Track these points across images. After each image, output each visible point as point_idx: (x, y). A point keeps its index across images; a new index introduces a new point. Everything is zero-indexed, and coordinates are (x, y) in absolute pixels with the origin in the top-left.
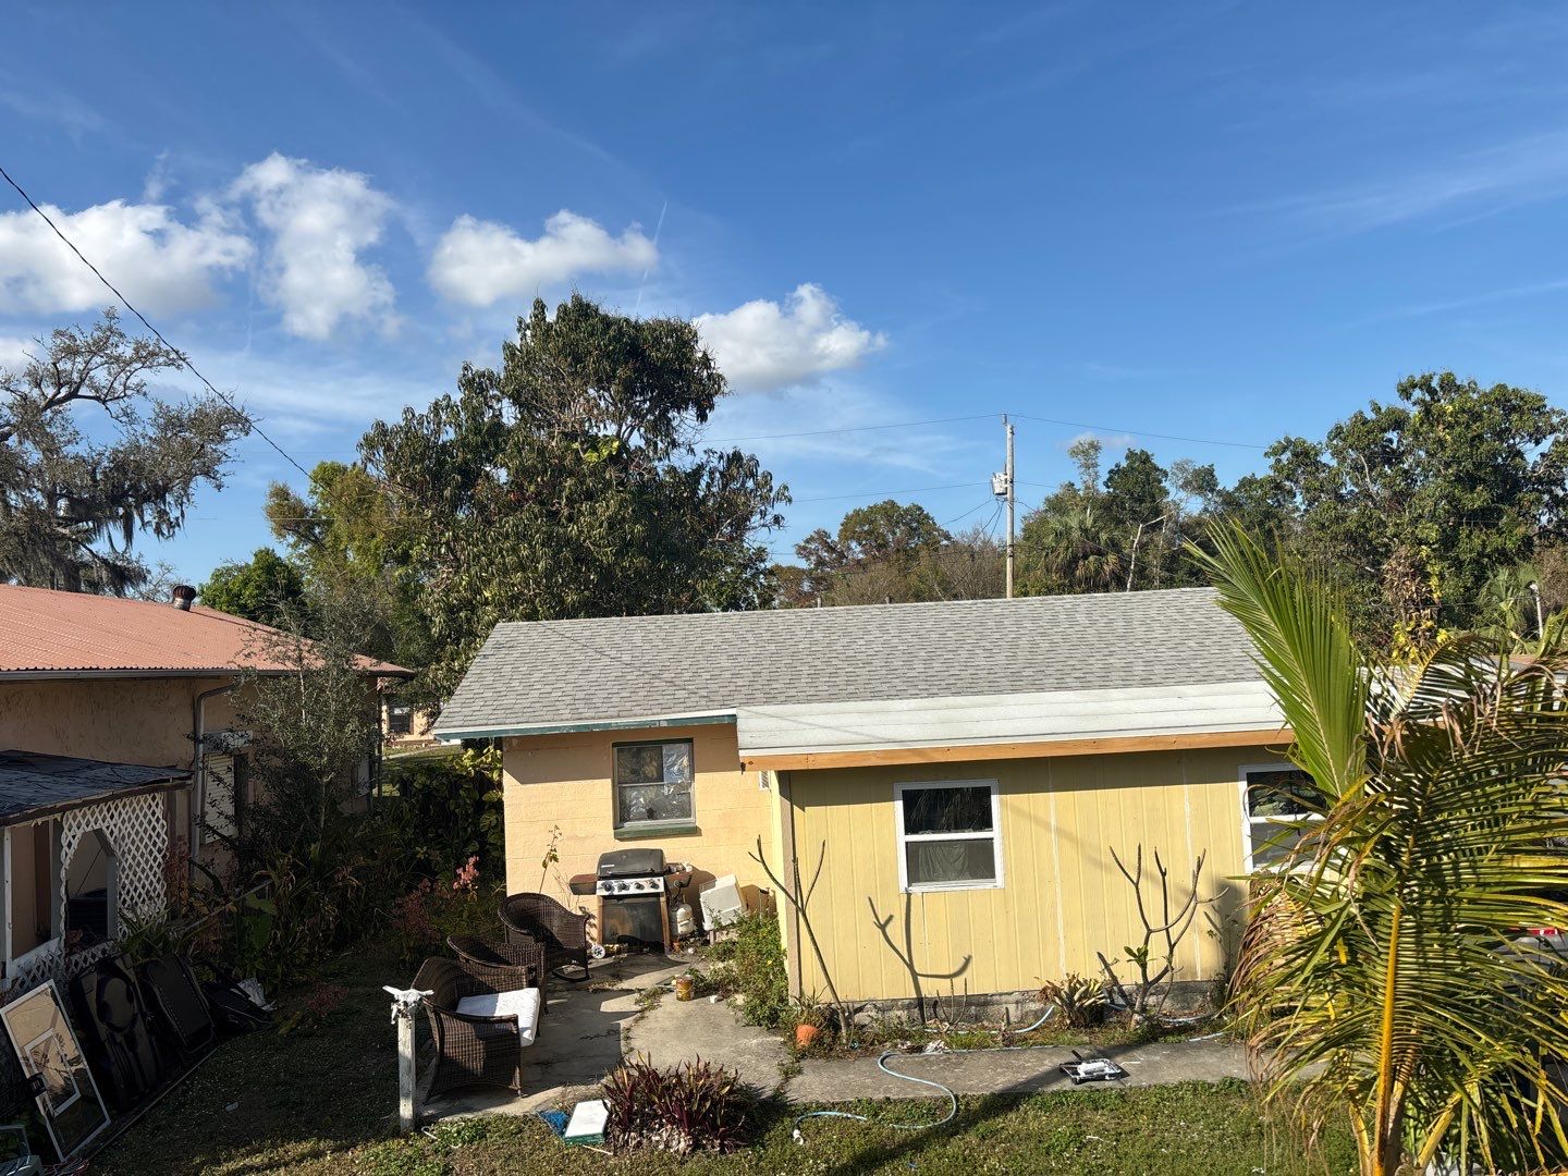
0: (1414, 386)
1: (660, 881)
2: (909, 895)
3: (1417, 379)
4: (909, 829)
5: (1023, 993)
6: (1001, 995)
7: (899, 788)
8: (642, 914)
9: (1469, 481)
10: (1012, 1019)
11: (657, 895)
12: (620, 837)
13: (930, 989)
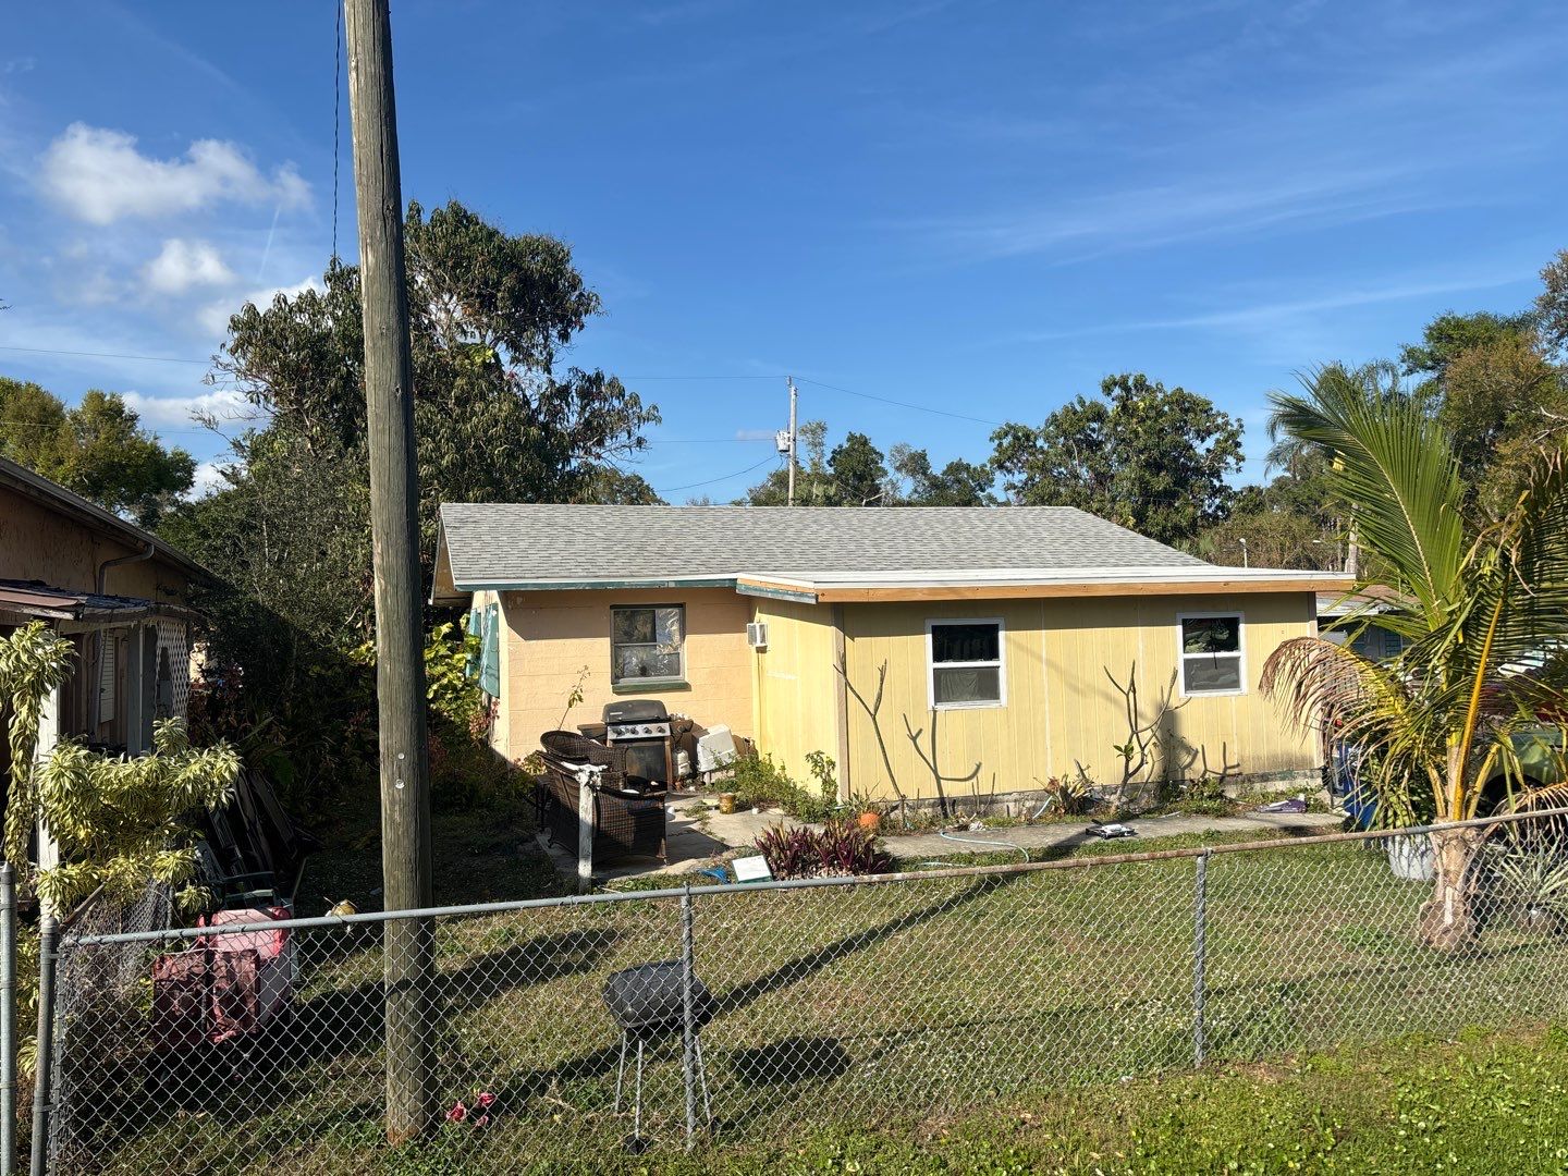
0: (1115, 384)
1: (666, 726)
2: (935, 712)
3: (1118, 377)
4: (937, 657)
5: (1020, 793)
6: (1004, 794)
7: (930, 623)
8: (648, 757)
9: (1155, 466)
10: (1012, 814)
11: (662, 739)
12: (618, 691)
13: (952, 790)
